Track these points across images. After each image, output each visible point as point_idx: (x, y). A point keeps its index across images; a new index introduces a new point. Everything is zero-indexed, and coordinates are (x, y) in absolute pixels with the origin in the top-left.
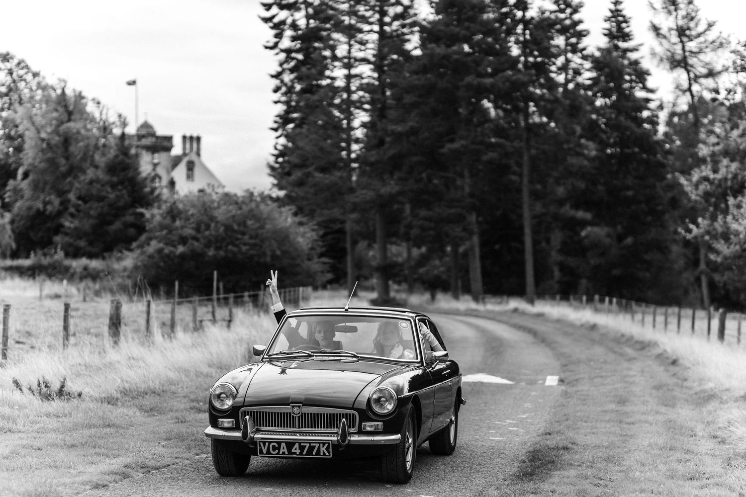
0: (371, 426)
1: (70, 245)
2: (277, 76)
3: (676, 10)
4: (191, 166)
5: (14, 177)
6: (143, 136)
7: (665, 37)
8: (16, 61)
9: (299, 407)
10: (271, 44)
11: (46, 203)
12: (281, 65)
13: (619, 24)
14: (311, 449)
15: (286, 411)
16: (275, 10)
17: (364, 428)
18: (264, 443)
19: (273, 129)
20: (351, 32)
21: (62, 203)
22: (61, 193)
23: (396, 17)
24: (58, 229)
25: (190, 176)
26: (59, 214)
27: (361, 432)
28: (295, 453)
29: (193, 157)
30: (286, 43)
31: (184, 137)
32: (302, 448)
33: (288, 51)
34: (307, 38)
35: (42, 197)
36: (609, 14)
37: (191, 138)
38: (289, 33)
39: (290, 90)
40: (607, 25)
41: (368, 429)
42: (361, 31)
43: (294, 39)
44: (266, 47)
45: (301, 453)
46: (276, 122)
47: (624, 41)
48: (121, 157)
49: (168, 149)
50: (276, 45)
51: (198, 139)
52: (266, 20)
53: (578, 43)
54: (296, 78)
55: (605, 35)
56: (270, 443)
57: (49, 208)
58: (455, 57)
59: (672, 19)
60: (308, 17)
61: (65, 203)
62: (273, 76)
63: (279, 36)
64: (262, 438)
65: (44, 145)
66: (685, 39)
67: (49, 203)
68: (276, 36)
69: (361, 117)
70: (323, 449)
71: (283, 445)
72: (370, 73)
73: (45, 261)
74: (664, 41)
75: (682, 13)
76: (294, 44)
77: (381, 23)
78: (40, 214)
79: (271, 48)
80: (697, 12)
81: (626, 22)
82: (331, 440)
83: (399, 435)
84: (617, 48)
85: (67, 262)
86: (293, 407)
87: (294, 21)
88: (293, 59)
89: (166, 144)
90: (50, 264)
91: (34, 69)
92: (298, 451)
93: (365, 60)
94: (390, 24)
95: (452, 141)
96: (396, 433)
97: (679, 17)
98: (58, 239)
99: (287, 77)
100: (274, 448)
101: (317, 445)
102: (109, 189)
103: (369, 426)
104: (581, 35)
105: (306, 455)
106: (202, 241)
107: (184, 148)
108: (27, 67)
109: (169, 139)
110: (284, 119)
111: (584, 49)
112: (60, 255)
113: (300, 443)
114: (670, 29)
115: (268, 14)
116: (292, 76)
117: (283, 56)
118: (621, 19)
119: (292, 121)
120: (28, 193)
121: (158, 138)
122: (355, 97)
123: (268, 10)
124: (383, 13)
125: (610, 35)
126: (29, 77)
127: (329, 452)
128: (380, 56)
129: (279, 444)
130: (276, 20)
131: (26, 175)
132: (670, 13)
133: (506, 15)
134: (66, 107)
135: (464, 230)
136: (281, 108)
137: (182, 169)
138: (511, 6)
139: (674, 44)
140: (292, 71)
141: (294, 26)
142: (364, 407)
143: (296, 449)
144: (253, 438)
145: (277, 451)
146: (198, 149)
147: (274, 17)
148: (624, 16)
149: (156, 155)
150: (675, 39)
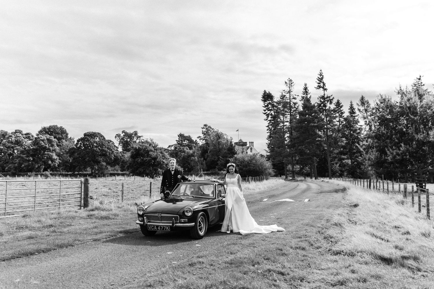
0: (183, 220)
1: (220, 168)
2: (268, 126)
3: (364, 105)
4: (251, 149)
5: (208, 153)
6: (240, 142)
7: (362, 112)
8: (208, 126)
9: (160, 214)
10: (266, 119)
11: (214, 158)
12: (268, 124)
13: (352, 110)
14: (164, 228)
15: (156, 215)
16: (267, 111)
17: (181, 221)
18: (150, 226)
19: (267, 139)
20: (283, 115)
21: (218, 158)
22: (218, 156)
23: (294, 111)
24: (217, 164)
25: (251, 151)
26: (217, 161)
27: (180, 222)
28: (159, 229)
29: (252, 147)
30: (269, 119)
31: (250, 142)
32: (161, 228)
33: (270, 121)
34: (274, 117)
35: (214, 157)
36: (350, 108)
37: (251, 142)
38: (270, 116)
39: (271, 130)
40: (349, 110)
41: (182, 221)
42: (286, 114)
43: (271, 118)
44: (265, 120)
45: (161, 230)
46: (268, 137)
47: (354, 114)
48: (231, 147)
49: (246, 145)
50: (267, 119)
51: (253, 142)
52: (265, 114)
53: (342, 115)
54: (272, 127)
55: (349, 113)
56: (151, 226)
57: (215, 159)
58: (307, 119)
59: (363, 107)
60: (274, 112)
61: (219, 158)
62: (267, 127)
63: (268, 117)
64: (150, 224)
65: (214, 145)
66: (367, 112)
67: (215, 158)
68: (267, 117)
69: (287, 135)
70: (167, 228)
71: (155, 227)
72: (288, 125)
73: (214, 172)
74: (361, 113)
75: (366, 106)
76: (271, 119)
77: (290, 112)
78: (213, 161)
79: (266, 120)
80: (370, 105)
81: (354, 109)
82: (170, 225)
83: (194, 223)
84: (352, 116)
85: (218, 172)
86: (158, 214)
87: (271, 113)
88: (272, 122)
89: (245, 144)
90: (215, 173)
91: (212, 128)
92: (160, 229)
93: (287, 122)
94: (293, 112)
95: (308, 140)
96: (193, 222)
97: (365, 107)
98: (217, 167)
99: (270, 127)
100: (153, 228)
101: (165, 227)
102: (228, 155)
103: (182, 220)
104: (342, 113)
105: (162, 230)
106: (242, 166)
107: (250, 145)
108: (211, 128)
109: (246, 143)
110: (270, 137)
111: (344, 116)
112: (217, 170)
113: (160, 226)
114: (363, 110)
115: (265, 112)
116: (271, 126)
117: (269, 122)
118: (353, 109)
119: (272, 137)
120: (211, 156)
121: (244, 142)
122: (285, 130)
123: (265, 111)
124: (291, 110)
125: (350, 113)
126: (211, 130)
127: (169, 229)
128: (291, 120)
129: (154, 226)
130: (267, 114)
131: (210, 152)
132: (363, 106)
133: (321, 109)
134: (219, 136)
135: (312, 161)
136: (269, 134)
137: (249, 150)
138: (322, 106)
139: (364, 113)
140: (271, 125)
141: (271, 115)
142: (181, 214)
143: (159, 228)
144: (147, 224)
145: (153, 229)
146: (253, 145)
147: (266, 113)
148: (354, 108)
149: (243, 147)
150: (364, 112)
